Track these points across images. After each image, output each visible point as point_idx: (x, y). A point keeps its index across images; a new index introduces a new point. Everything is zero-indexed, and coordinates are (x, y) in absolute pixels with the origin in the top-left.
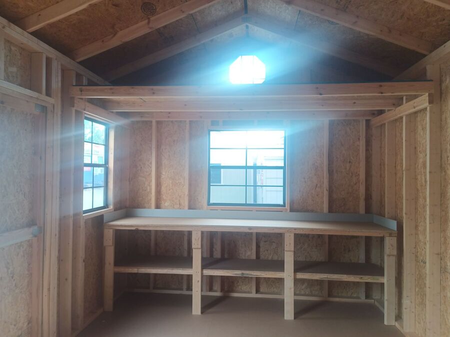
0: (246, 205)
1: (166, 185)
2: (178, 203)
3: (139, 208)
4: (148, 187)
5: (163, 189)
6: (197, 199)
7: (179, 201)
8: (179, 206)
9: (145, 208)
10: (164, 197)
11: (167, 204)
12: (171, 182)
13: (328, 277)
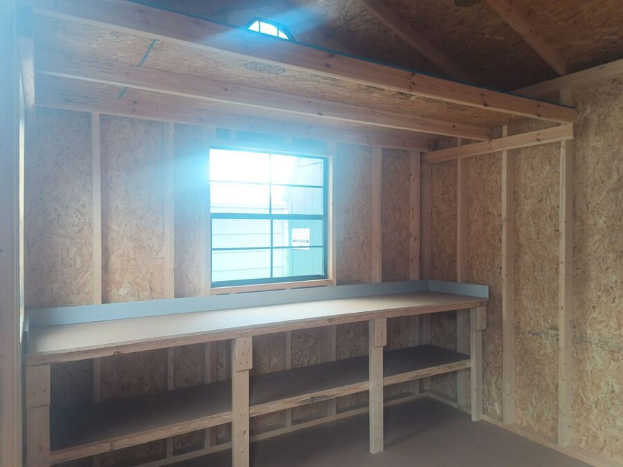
0: (272, 280)
1: (121, 251)
2: (148, 287)
3: (56, 306)
4: (78, 260)
5: (115, 261)
6: (186, 276)
7: (150, 282)
8: (149, 293)
9: (70, 303)
10: (117, 277)
11: (122, 292)
12: (131, 244)
13: (419, 374)
